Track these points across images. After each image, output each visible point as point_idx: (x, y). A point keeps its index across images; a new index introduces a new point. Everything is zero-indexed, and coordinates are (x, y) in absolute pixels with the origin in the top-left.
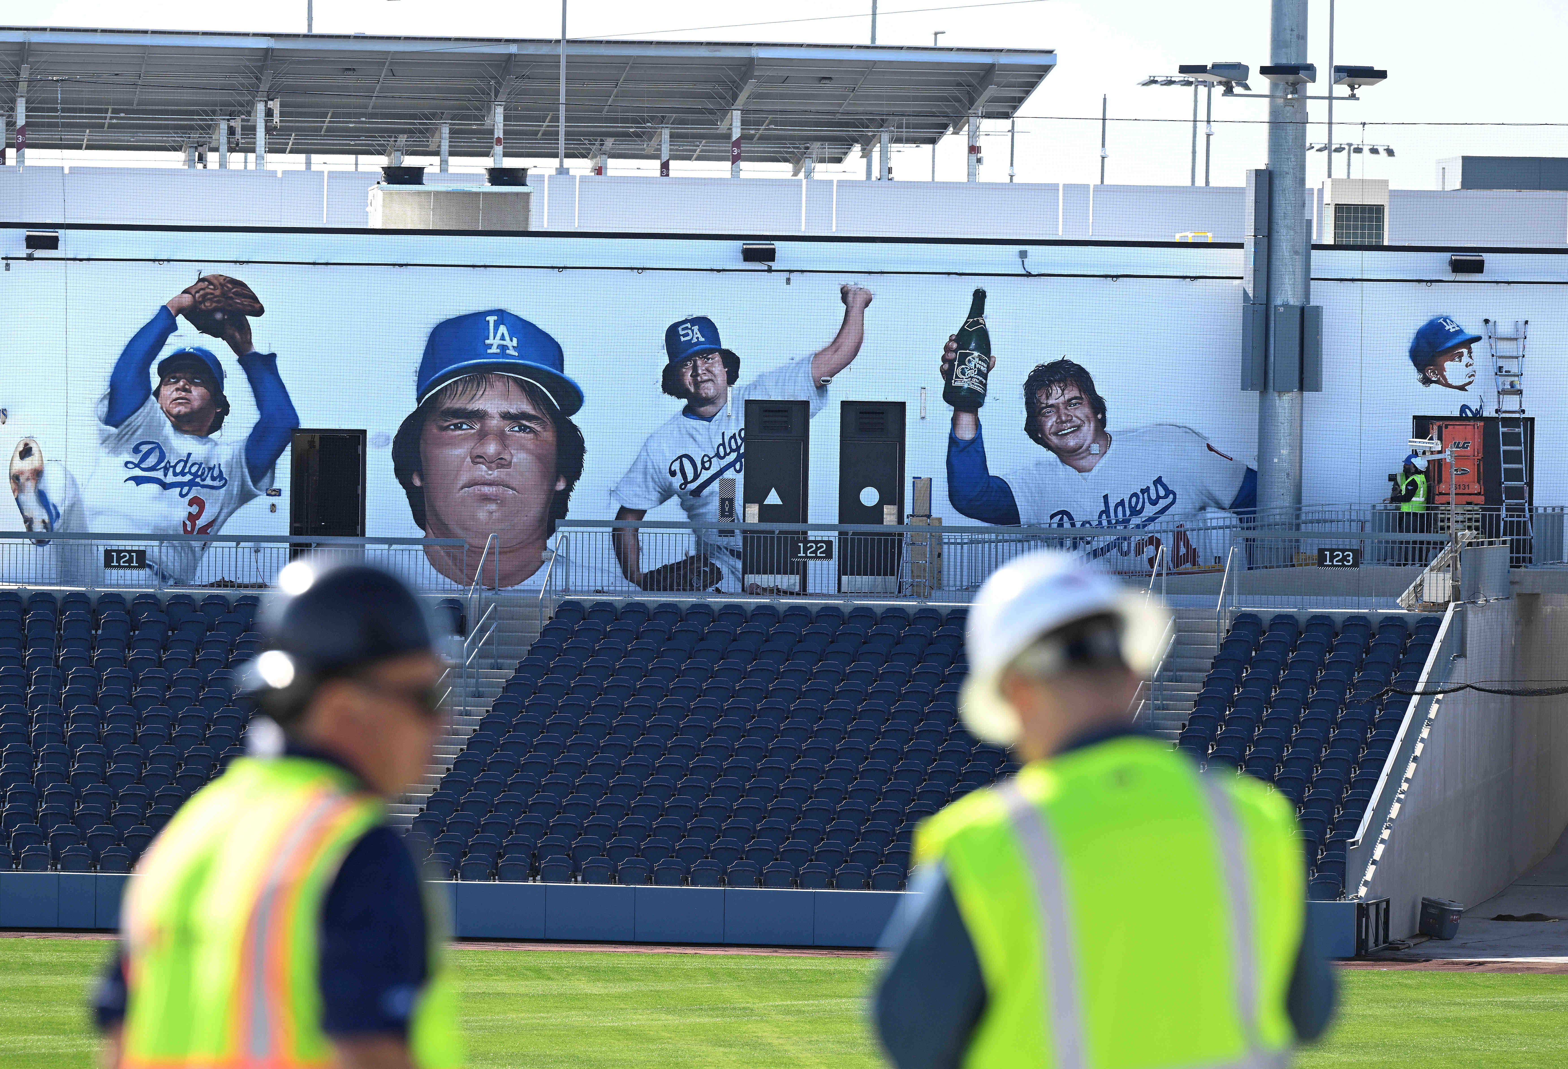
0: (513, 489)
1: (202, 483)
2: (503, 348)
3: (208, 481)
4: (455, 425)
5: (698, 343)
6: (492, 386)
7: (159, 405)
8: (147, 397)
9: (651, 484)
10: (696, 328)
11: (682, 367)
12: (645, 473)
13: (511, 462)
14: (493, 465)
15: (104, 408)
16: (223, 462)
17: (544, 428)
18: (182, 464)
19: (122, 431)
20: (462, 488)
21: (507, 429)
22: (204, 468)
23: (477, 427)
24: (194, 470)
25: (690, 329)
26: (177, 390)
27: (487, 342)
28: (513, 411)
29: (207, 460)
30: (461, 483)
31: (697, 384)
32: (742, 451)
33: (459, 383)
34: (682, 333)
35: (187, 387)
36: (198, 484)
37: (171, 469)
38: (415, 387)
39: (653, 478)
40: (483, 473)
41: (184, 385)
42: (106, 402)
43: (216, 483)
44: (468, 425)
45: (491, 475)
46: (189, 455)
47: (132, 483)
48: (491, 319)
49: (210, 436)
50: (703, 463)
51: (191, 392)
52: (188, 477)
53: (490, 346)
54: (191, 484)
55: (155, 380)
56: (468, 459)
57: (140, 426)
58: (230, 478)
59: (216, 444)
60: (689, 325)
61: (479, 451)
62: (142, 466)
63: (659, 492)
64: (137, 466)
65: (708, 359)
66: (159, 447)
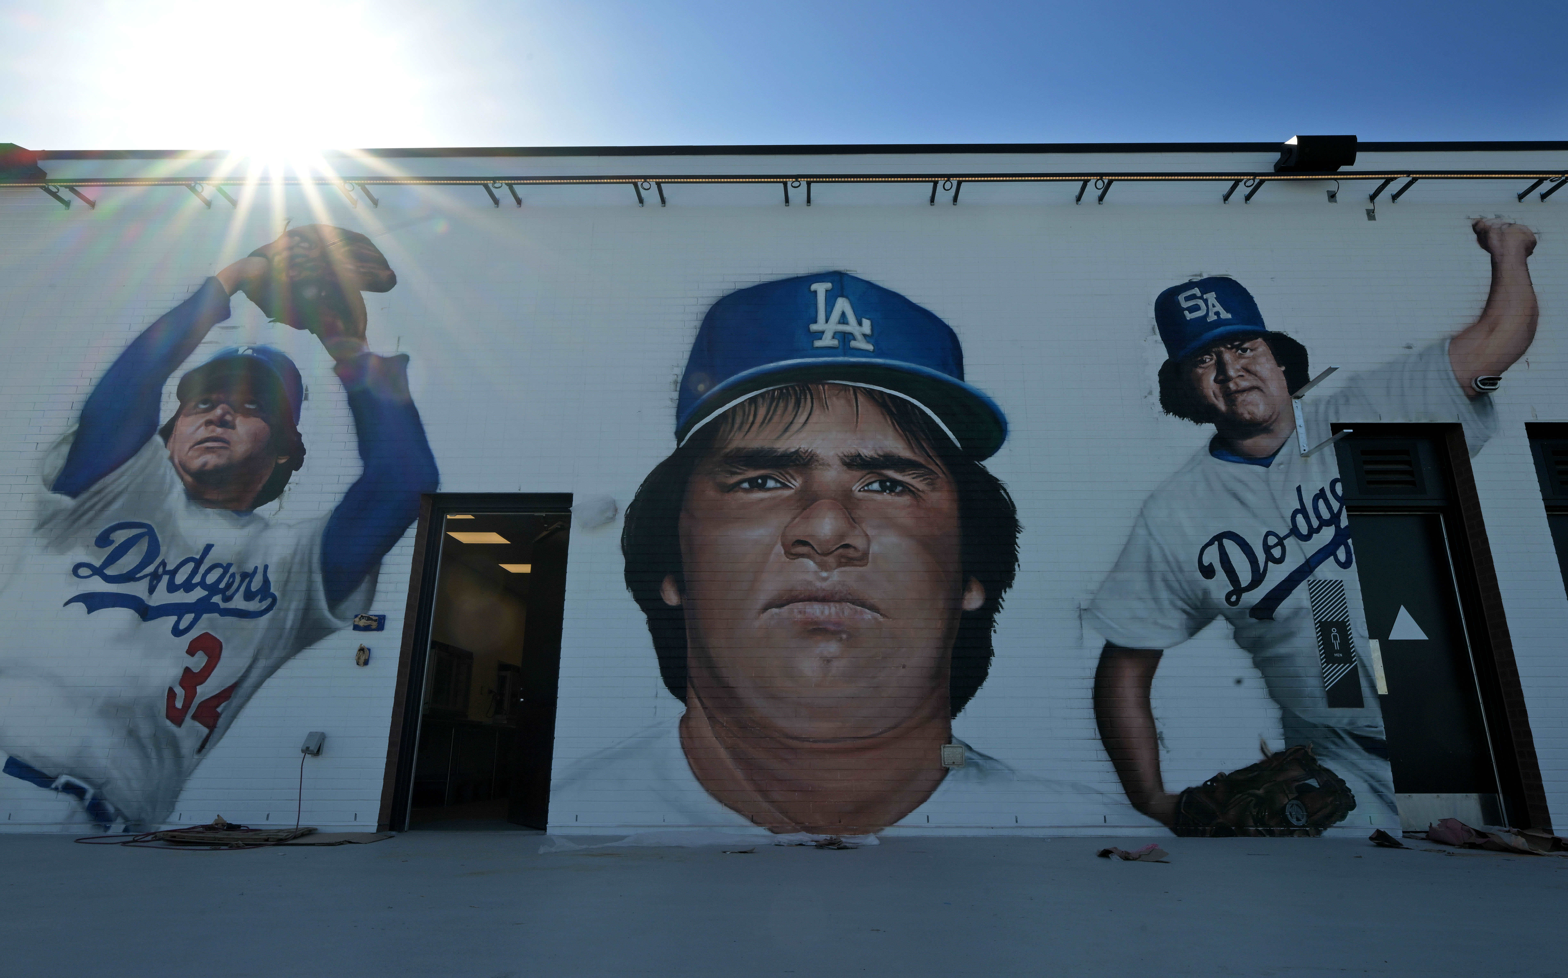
0: (873, 608)
1: (223, 605)
2: (845, 338)
3: (238, 602)
4: (752, 482)
5: (1220, 322)
6: (824, 407)
7: (166, 453)
8: (146, 438)
9: (1164, 595)
10: (1211, 297)
11: (1196, 366)
12: (1149, 572)
13: (865, 555)
14: (830, 560)
15: (57, 462)
16: (273, 561)
17: (931, 484)
18: (191, 566)
19: (84, 503)
20: (766, 608)
21: (856, 487)
22: (233, 576)
23: (797, 483)
24: (211, 579)
25: (1201, 298)
26: (208, 423)
27: (814, 327)
28: (867, 452)
29: (243, 556)
30: (763, 598)
31: (1229, 396)
32: (1344, 522)
33: (760, 401)
34: (1185, 305)
35: (228, 418)
36: (215, 608)
37: (166, 578)
38: (673, 412)
39: (1165, 580)
40: (810, 577)
41: (223, 415)
42: (65, 449)
43: (253, 606)
44: (777, 481)
45: (825, 579)
46: (209, 548)
47: (81, 607)
48: (821, 289)
49: (259, 510)
50: (1267, 549)
51: (233, 427)
52: (199, 593)
53: (820, 335)
54: (201, 608)
55: (169, 406)
56: (779, 549)
57: (120, 494)
58: (284, 593)
59: (267, 526)
60: (1196, 291)
61: (799, 532)
62: (109, 572)
63: (1184, 611)
64: (98, 571)
65: (1245, 350)
66: (150, 533)
